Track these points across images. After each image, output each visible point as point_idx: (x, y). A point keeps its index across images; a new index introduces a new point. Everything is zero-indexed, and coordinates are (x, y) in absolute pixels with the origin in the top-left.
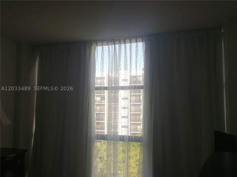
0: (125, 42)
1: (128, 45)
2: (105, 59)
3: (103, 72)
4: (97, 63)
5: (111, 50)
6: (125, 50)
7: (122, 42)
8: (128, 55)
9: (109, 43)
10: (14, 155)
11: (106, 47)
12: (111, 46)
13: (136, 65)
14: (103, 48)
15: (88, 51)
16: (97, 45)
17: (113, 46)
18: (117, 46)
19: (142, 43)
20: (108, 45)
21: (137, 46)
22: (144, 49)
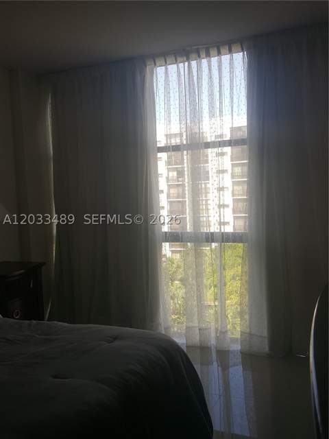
0: (208, 55)
1: (214, 60)
2: (171, 92)
3: (170, 124)
4: (157, 101)
5: (182, 73)
6: (210, 69)
7: (203, 54)
8: (216, 81)
9: (179, 59)
10: (22, 271)
11: (172, 68)
12: (181, 65)
13: (232, 98)
14: (166, 69)
15: (139, 77)
16: (155, 64)
17: (186, 64)
18: (194, 63)
19: (241, 54)
20: (176, 62)
21: (231, 59)
22: (246, 65)
